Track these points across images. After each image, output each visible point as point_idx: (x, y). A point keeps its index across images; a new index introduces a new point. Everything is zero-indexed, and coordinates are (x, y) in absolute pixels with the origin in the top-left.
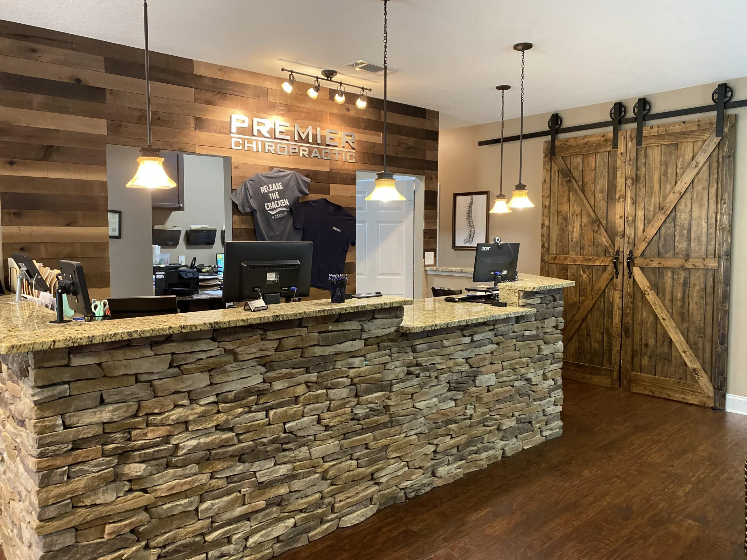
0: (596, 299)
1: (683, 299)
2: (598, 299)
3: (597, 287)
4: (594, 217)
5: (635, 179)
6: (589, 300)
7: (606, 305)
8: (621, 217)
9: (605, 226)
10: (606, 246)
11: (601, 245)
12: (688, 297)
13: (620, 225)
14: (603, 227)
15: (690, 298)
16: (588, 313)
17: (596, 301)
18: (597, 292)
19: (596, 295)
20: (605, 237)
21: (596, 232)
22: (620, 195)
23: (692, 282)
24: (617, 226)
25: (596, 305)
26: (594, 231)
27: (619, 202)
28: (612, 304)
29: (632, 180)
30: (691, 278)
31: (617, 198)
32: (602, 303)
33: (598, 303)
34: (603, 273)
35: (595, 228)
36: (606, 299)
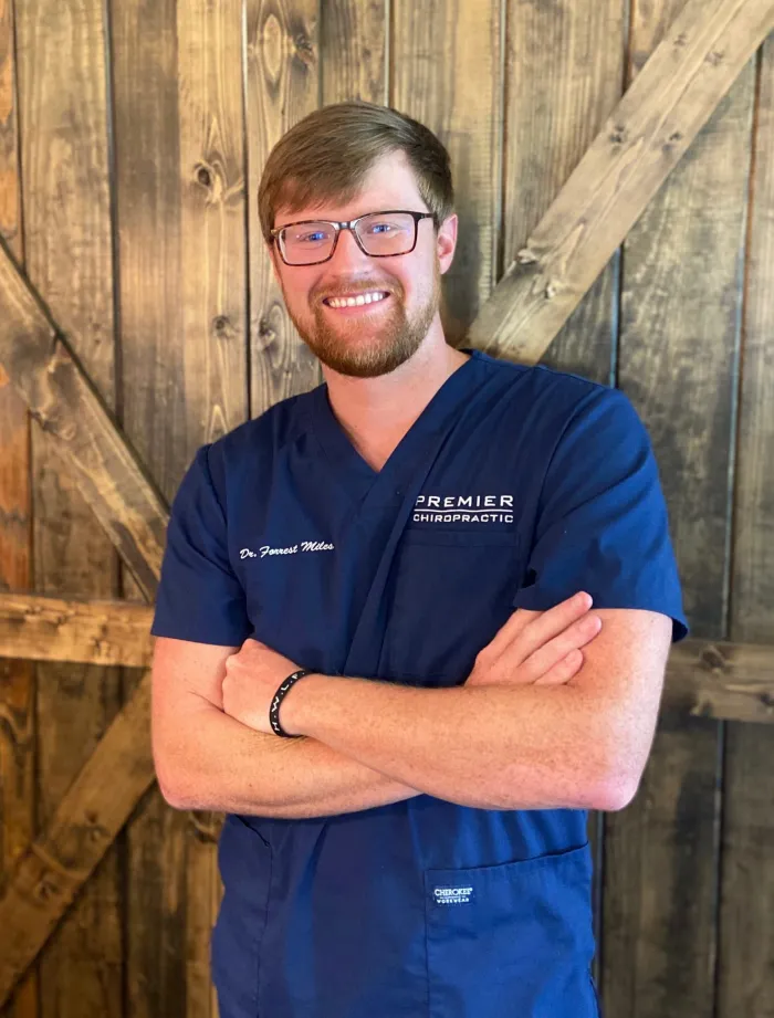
0: (66, 896)
1: (677, 930)
2: (81, 892)
3: (69, 812)
4: (28, 320)
5: (311, 27)
6: (24, 895)
7: (138, 927)
8: (220, 323)
9: (107, 382)
10: (121, 529)
11: (87, 517)
12: (718, 919)
13: (216, 384)
14: (95, 389)
15: (729, 926)
16: (21, 980)
17: (70, 909)
18: (69, 847)
19: (70, 863)
20: (110, 463)
21: (47, 427)
22: (212, 156)
23: (743, 815)
24: (194, 384)
25: (70, 927)
26: (31, 415)
27: (200, 206)
28: (178, 923)
29: (295, 29)
30: (737, 788)
31: (188, 175)
32: (111, 919)
33: (84, 918)
34: (108, 720)
35: (35, 395)
36: (134, 896)
